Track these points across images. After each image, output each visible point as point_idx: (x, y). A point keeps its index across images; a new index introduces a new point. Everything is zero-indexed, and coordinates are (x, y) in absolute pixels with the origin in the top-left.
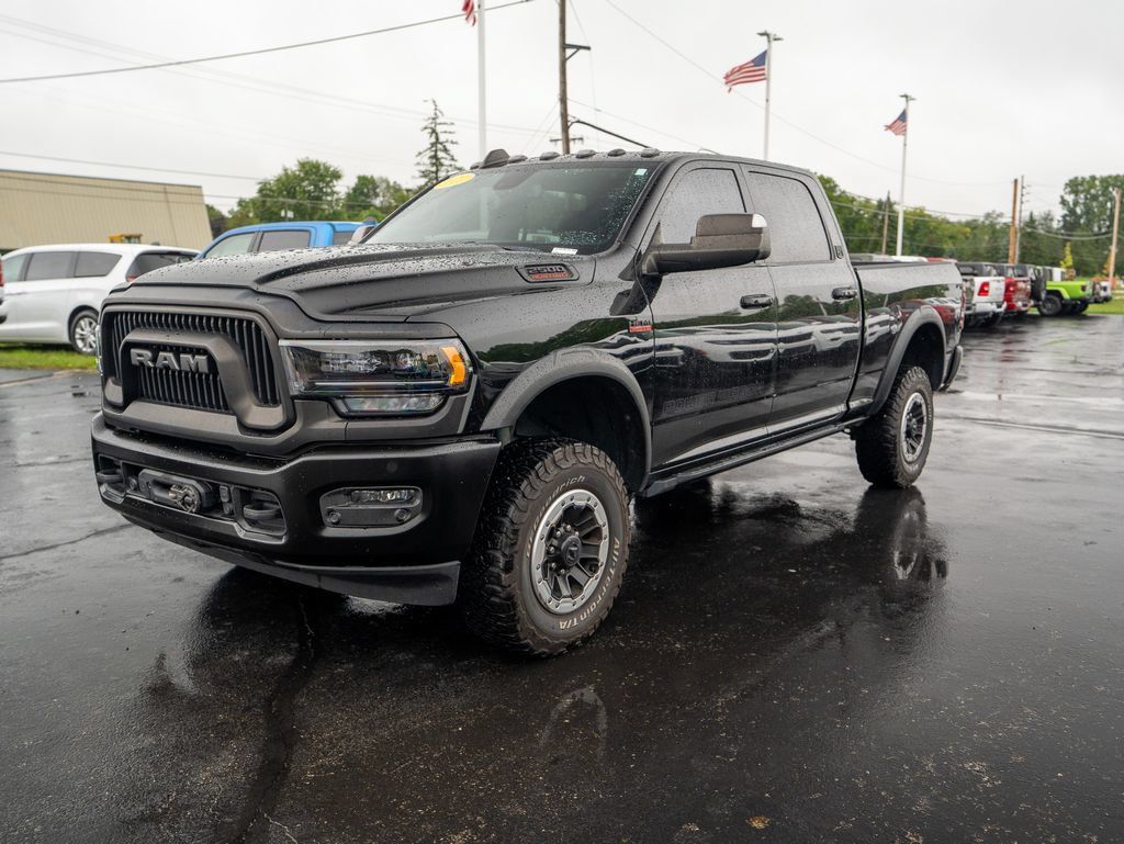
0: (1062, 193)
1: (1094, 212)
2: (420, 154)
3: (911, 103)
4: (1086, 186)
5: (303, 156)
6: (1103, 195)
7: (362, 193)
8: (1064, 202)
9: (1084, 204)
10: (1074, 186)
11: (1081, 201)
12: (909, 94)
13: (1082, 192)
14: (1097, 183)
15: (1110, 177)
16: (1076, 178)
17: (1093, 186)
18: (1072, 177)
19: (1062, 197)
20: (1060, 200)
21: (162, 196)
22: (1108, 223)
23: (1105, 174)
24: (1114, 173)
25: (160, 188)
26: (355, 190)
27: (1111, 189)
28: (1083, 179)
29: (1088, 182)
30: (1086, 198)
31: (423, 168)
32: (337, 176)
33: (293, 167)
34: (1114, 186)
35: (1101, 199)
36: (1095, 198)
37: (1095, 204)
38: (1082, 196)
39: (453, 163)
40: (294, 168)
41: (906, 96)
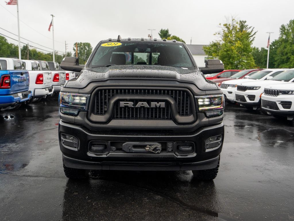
0: (73, 47)
1: (82, 53)
3: (54, 17)
4: (80, 45)
6: (84, 48)
8: (74, 49)
9: (79, 50)
10: (76, 44)
11: (79, 49)
12: (53, 15)
13: (79, 47)
14: (82, 44)
15: (85, 43)
16: (77, 43)
17: (81, 45)
18: (76, 42)
19: (74, 48)
20: (73, 49)
22: (86, 56)
23: (84, 42)
24: (86, 42)
27: (86, 46)
28: (79, 43)
29: (80, 44)
30: (80, 49)
34: (87, 46)
35: (84, 49)
36: (82, 48)
37: (82, 50)
38: (79, 48)
41: (52, 15)
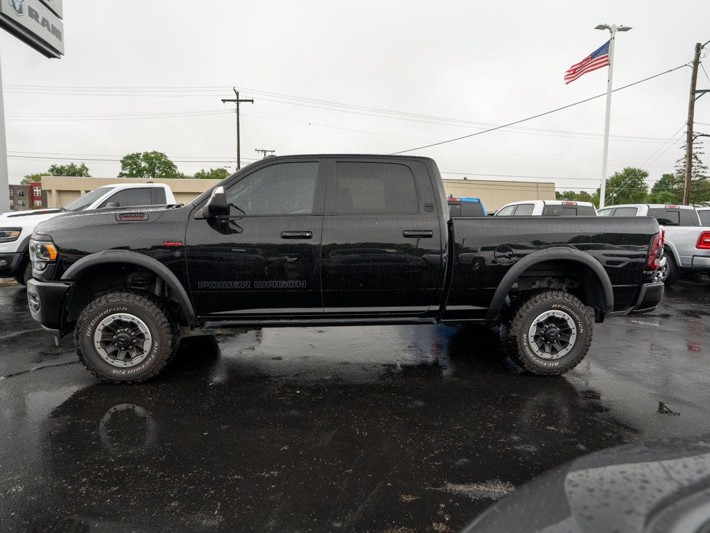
2: (679, 161)
5: (626, 166)
7: (665, 183)
21: (535, 189)
25: (535, 185)
26: (660, 182)
31: (678, 168)
32: (645, 175)
33: (621, 171)
39: (700, 164)
40: (621, 173)
